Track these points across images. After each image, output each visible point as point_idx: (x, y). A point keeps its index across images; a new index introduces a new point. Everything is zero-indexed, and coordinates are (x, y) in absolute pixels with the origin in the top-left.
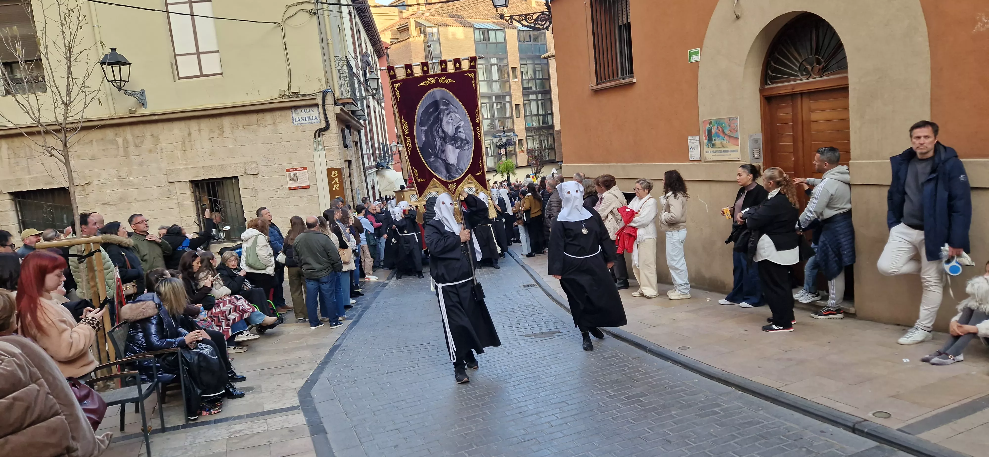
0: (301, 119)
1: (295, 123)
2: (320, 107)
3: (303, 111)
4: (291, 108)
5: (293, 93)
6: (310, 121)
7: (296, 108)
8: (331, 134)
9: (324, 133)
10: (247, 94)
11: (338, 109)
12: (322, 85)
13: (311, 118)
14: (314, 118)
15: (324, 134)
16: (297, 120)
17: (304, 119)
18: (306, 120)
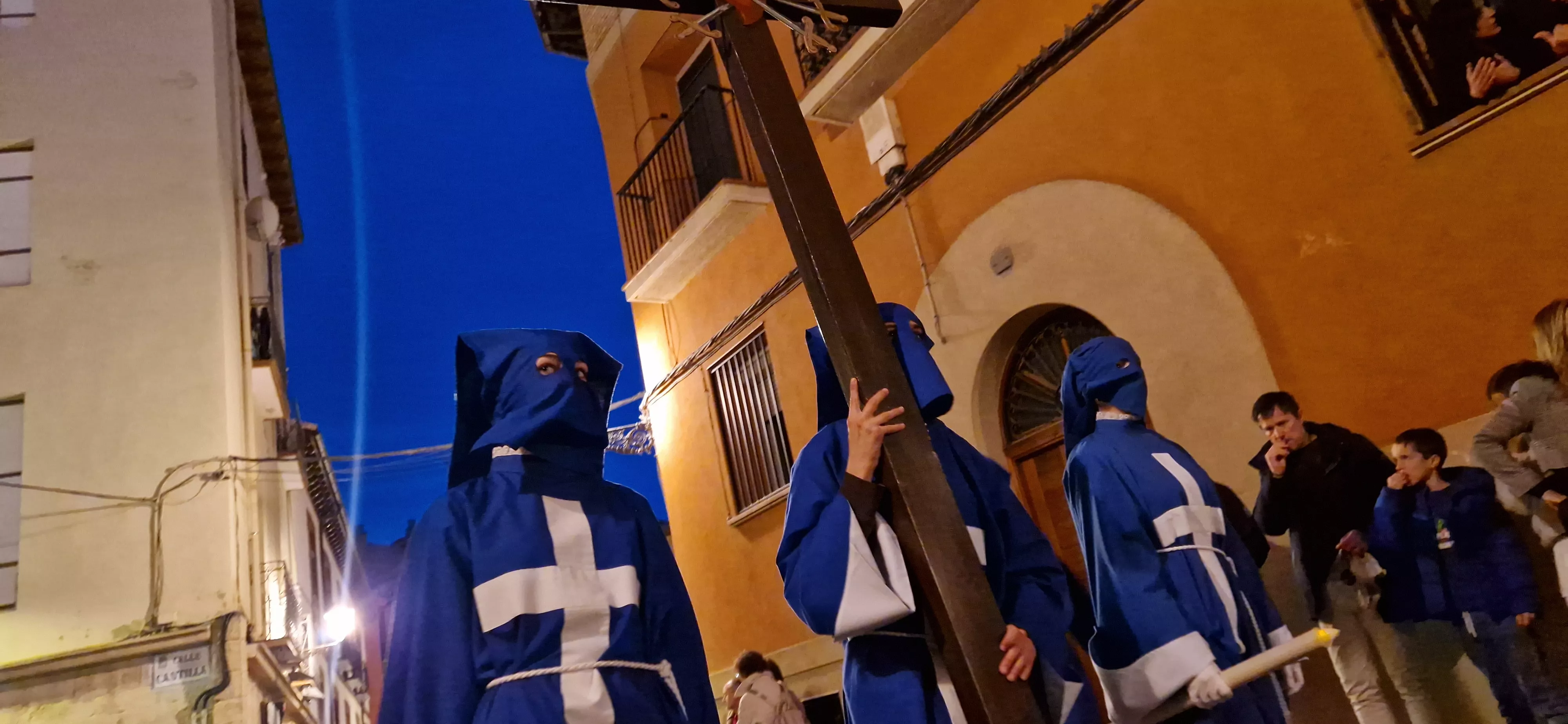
0: (169, 677)
1: (157, 685)
2: (215, 647)
3: (177, 660)
4: (151, 656)
5: (162, 625)
6: (189, 679)
7: (162, 655)
8: (232, 698)
9: (217, 697)
10: (61, 638)
11: (252, 650)
12: (225, 605)
13: (193, 672)
14: (199, 670)
15: (218, 701)
16: (161, 678)
17: (178, 675)
18: (181, 676)
